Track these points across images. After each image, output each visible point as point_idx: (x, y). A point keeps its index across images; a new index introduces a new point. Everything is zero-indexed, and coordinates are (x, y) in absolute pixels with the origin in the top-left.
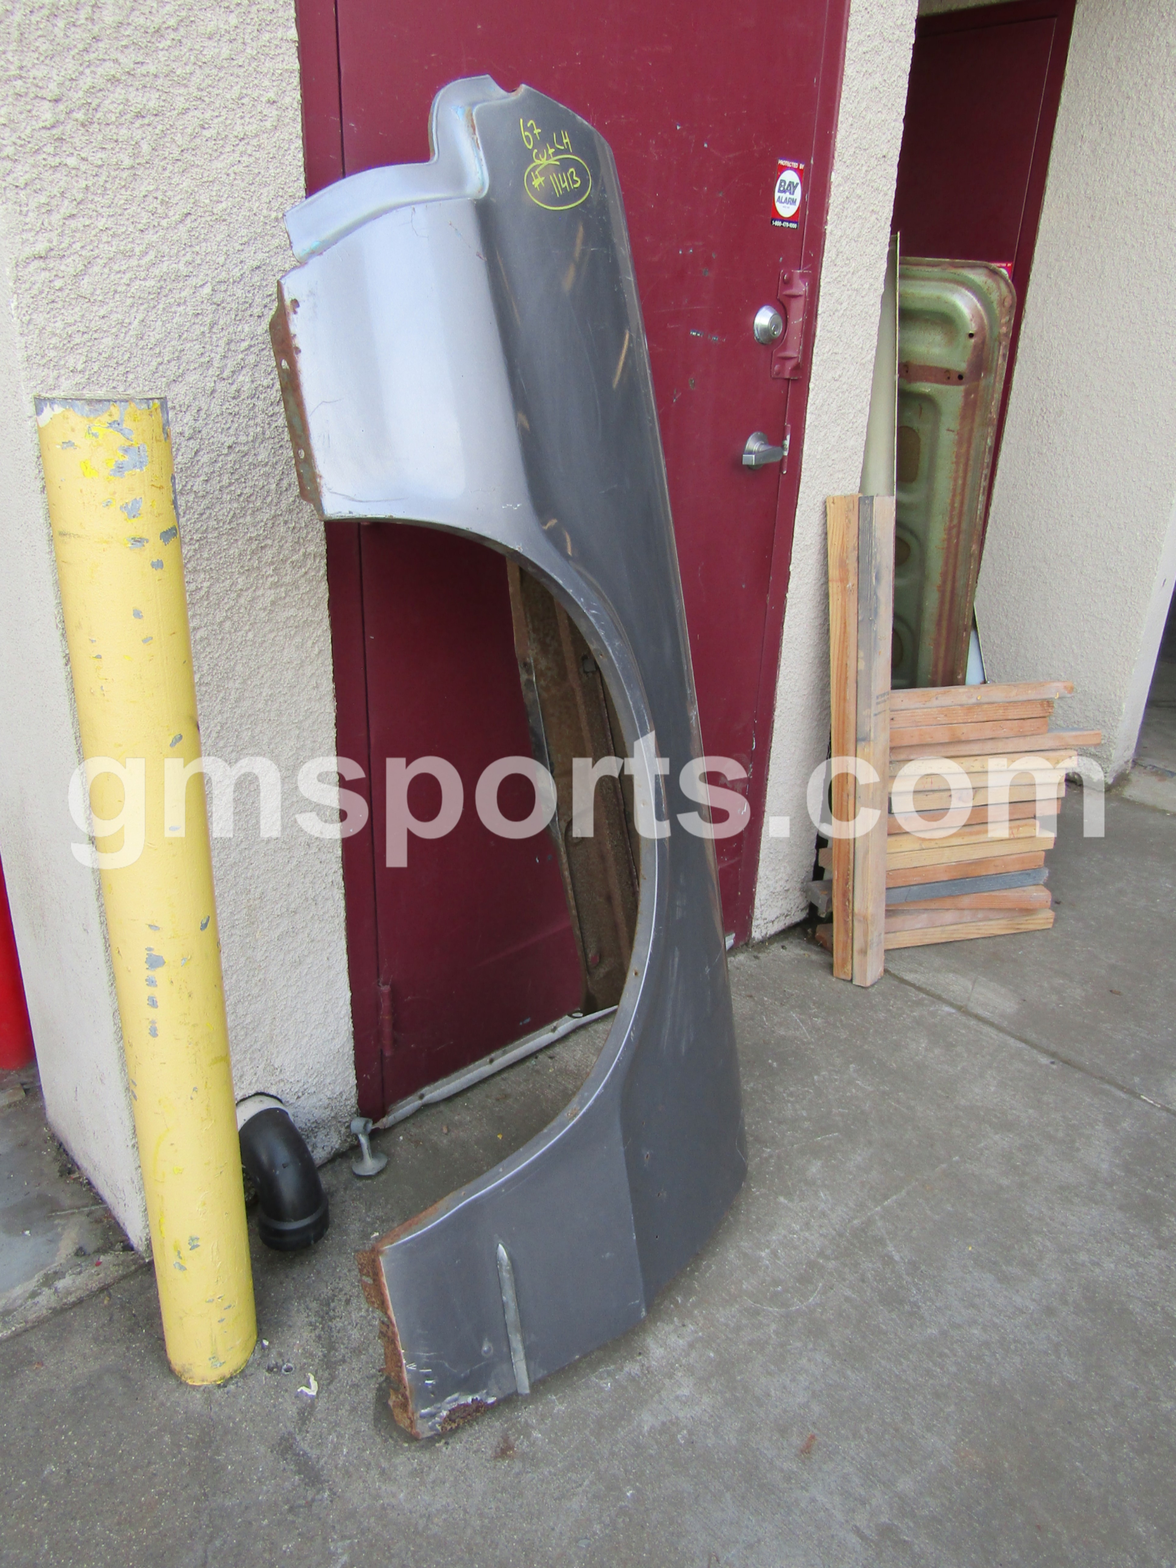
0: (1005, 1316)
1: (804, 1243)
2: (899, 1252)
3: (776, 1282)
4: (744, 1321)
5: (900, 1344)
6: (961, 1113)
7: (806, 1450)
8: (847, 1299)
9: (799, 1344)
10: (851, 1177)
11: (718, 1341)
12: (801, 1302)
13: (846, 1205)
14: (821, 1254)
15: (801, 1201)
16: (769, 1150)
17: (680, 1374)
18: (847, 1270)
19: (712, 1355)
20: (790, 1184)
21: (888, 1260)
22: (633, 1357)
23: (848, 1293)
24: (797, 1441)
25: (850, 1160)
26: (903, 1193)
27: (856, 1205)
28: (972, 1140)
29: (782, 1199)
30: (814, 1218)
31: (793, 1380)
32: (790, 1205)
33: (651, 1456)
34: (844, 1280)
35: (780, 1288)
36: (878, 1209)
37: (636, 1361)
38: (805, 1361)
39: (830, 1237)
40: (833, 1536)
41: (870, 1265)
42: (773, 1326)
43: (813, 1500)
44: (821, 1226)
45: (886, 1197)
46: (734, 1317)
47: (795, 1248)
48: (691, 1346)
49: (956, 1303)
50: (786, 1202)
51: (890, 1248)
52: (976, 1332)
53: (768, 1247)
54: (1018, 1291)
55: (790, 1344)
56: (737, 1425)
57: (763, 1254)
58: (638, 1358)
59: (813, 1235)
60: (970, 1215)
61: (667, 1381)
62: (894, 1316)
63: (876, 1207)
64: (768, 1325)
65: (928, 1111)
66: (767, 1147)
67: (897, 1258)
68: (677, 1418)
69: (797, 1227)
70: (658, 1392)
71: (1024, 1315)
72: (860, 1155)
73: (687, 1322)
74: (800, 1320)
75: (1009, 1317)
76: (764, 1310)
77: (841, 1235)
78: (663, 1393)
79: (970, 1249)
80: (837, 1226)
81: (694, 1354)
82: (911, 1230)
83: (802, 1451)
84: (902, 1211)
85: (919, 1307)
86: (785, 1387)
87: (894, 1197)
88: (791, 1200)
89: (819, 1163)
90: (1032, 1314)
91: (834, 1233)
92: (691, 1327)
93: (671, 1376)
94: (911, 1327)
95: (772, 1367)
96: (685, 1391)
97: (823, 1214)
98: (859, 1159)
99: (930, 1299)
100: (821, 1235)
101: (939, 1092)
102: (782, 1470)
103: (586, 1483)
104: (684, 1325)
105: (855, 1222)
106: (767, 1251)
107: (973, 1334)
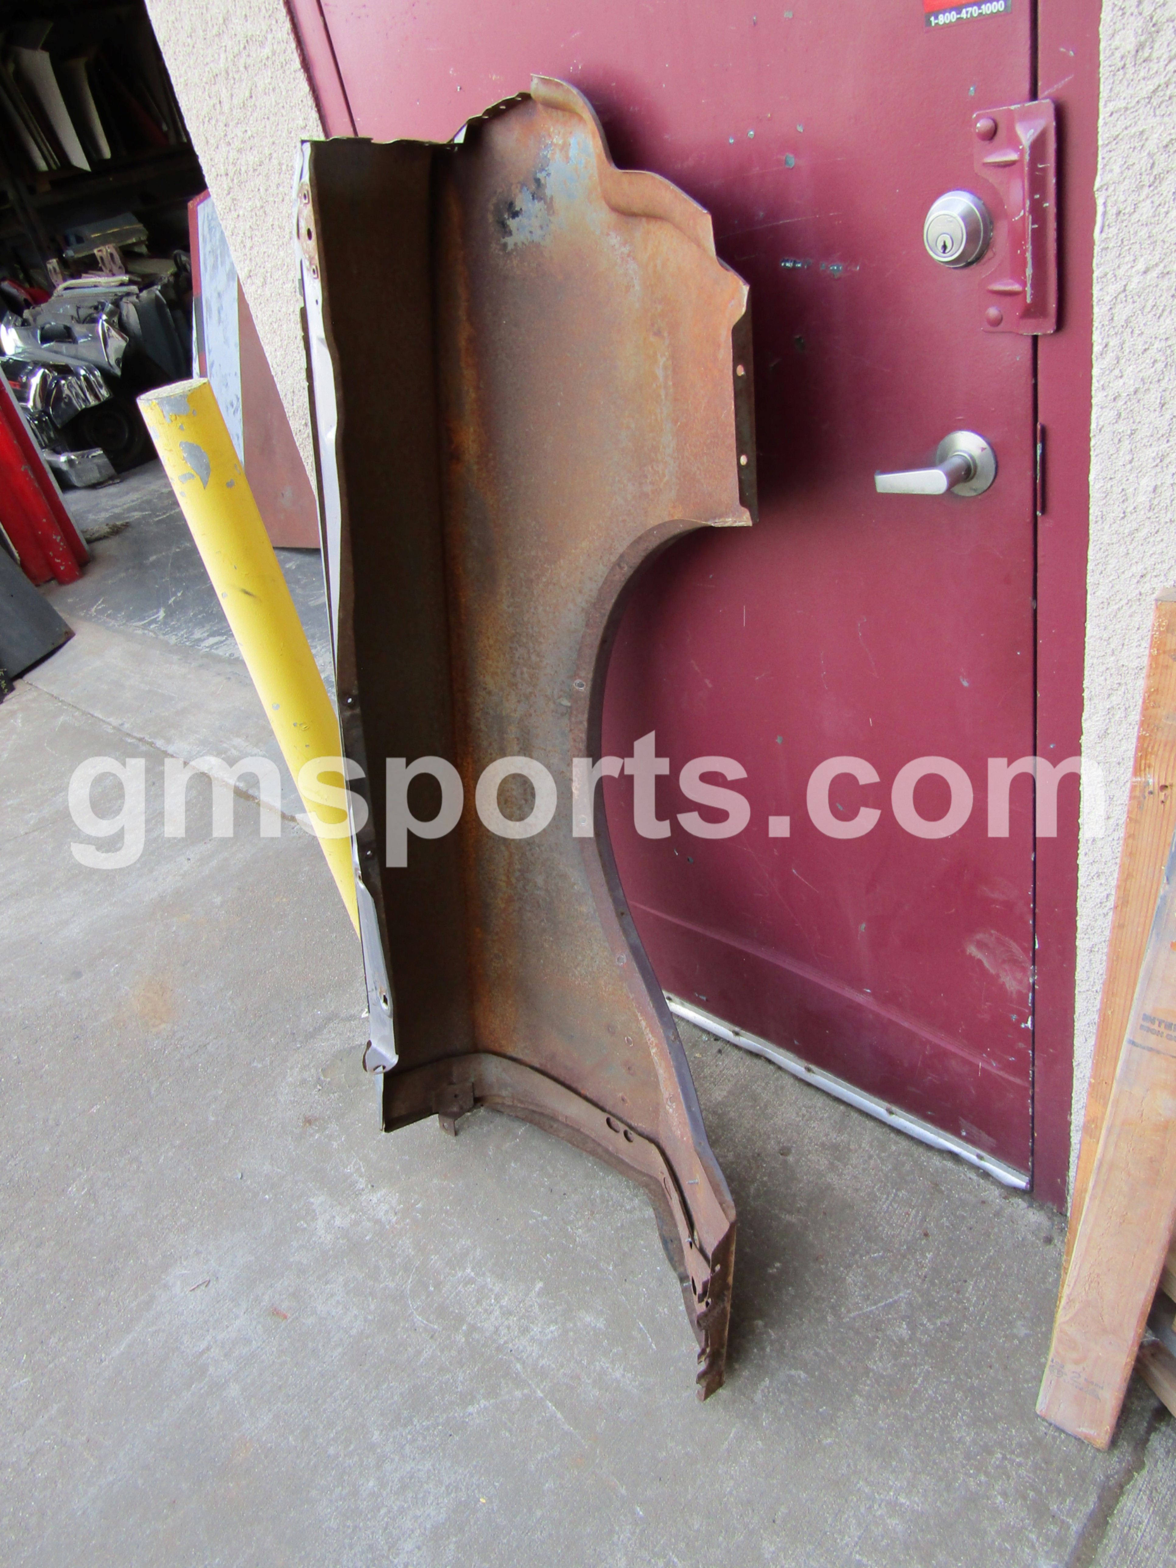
0: (387, 1523)
1: (486, 1310)
2: (478, 1413)
3: (438, 1286)
4: (398, 1260)
5: (364, 1400)
6: (739, 1537)
7: (275, 1312)
8: (419, 1353)
9: (372, 1307)
10: (585, 1362)
11: (380, 1241)
12: (416, 1309)
13: (541, 1356)
14: (473, 1328)
15: (540, 1306)
16: (611, 1268)
17: (353, 1216)
18: (454, 1353)
19: (367, 1238)
20: (563, 1292)
21: (468, 1398)
22: (370, 1182)
23: (426, 1354)
24: (284, 1306)
25: (613, 1362)
26: (566, 1427)
27: (542, 1367)
28: (682, 1545)
29: (539, 1285)
30: (519, 1320)
31: (338, 1302)
32: (533, 1294)
33: (291, 1206)
34: (442, 1351)
35: (432, 1289)
36: (540, 1394)
37: (367, 1186)
38: (356, 1311)
39: (495, 1337)
40: (208, 1331)
41: (461, 1378)
42: (392, 1285)
43: (237, 1317)
44: (508, 1327)
45: (559, 1405)
46: (403, 1251)
47: (479, 1302)
48: (378, 1222)
49: (408, 1469)
50: (537, 1289)
51: (483, 1403)
52: (371, 1484)
53: (477, 1274)
54: (419, 1548)
55: (373, 1300)
56: (305, 1262)
57: (469, 1270)
58: (369, 1186)
59: (496, 1319)
60: (539, 1513)
61: (348, 1208)
62: (396, 1398)
63: (543, 1391)
64: (393, 1280)
65: (731, 1483)
66: (615, 1266)
67: (470, 1409)
68: (317, 1219)
69: (504, 1302)
70: (340, 1204)
71: (386, 1548)
72: (623, 1376)
73: (399, 1215)
74: (397, 1308)
75: (386, 1529)
76: (409, 1276)
77: (499, 1349)
78: (338, 1208)
79: (483, 1500)
80: (510, 1345)
81: (369, 1224)
82: (510, 1431)
83: (275, 1310)
84: (539, 1422)
85: (405, 1426)
86: (332, 1296)
87: (559, 1415)
88: (539, 1295)
89: (601, 1324)
90: (388, 1558)
91: (502, 1341)
92: (394, 1219)
93: (352, 1211)
94: (382, 1415)
95: (352, 1285)
96: (338, 1221)
97: (525, 1330)
98: (618, 1374)
99: (414, 1440)
100: (497, 1329)
101: (783, 1509)
102: (263, 1294)
103: (279, 1170)
104: (396, 1213)
105: (518, 1366)
106: (472, 1274)
107: (368, 1481)
